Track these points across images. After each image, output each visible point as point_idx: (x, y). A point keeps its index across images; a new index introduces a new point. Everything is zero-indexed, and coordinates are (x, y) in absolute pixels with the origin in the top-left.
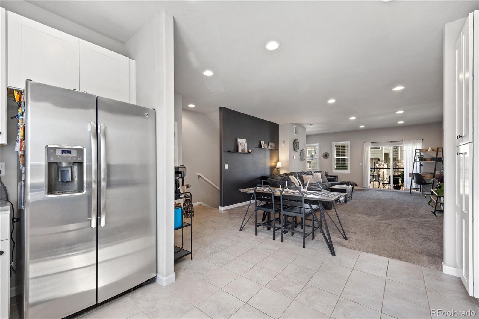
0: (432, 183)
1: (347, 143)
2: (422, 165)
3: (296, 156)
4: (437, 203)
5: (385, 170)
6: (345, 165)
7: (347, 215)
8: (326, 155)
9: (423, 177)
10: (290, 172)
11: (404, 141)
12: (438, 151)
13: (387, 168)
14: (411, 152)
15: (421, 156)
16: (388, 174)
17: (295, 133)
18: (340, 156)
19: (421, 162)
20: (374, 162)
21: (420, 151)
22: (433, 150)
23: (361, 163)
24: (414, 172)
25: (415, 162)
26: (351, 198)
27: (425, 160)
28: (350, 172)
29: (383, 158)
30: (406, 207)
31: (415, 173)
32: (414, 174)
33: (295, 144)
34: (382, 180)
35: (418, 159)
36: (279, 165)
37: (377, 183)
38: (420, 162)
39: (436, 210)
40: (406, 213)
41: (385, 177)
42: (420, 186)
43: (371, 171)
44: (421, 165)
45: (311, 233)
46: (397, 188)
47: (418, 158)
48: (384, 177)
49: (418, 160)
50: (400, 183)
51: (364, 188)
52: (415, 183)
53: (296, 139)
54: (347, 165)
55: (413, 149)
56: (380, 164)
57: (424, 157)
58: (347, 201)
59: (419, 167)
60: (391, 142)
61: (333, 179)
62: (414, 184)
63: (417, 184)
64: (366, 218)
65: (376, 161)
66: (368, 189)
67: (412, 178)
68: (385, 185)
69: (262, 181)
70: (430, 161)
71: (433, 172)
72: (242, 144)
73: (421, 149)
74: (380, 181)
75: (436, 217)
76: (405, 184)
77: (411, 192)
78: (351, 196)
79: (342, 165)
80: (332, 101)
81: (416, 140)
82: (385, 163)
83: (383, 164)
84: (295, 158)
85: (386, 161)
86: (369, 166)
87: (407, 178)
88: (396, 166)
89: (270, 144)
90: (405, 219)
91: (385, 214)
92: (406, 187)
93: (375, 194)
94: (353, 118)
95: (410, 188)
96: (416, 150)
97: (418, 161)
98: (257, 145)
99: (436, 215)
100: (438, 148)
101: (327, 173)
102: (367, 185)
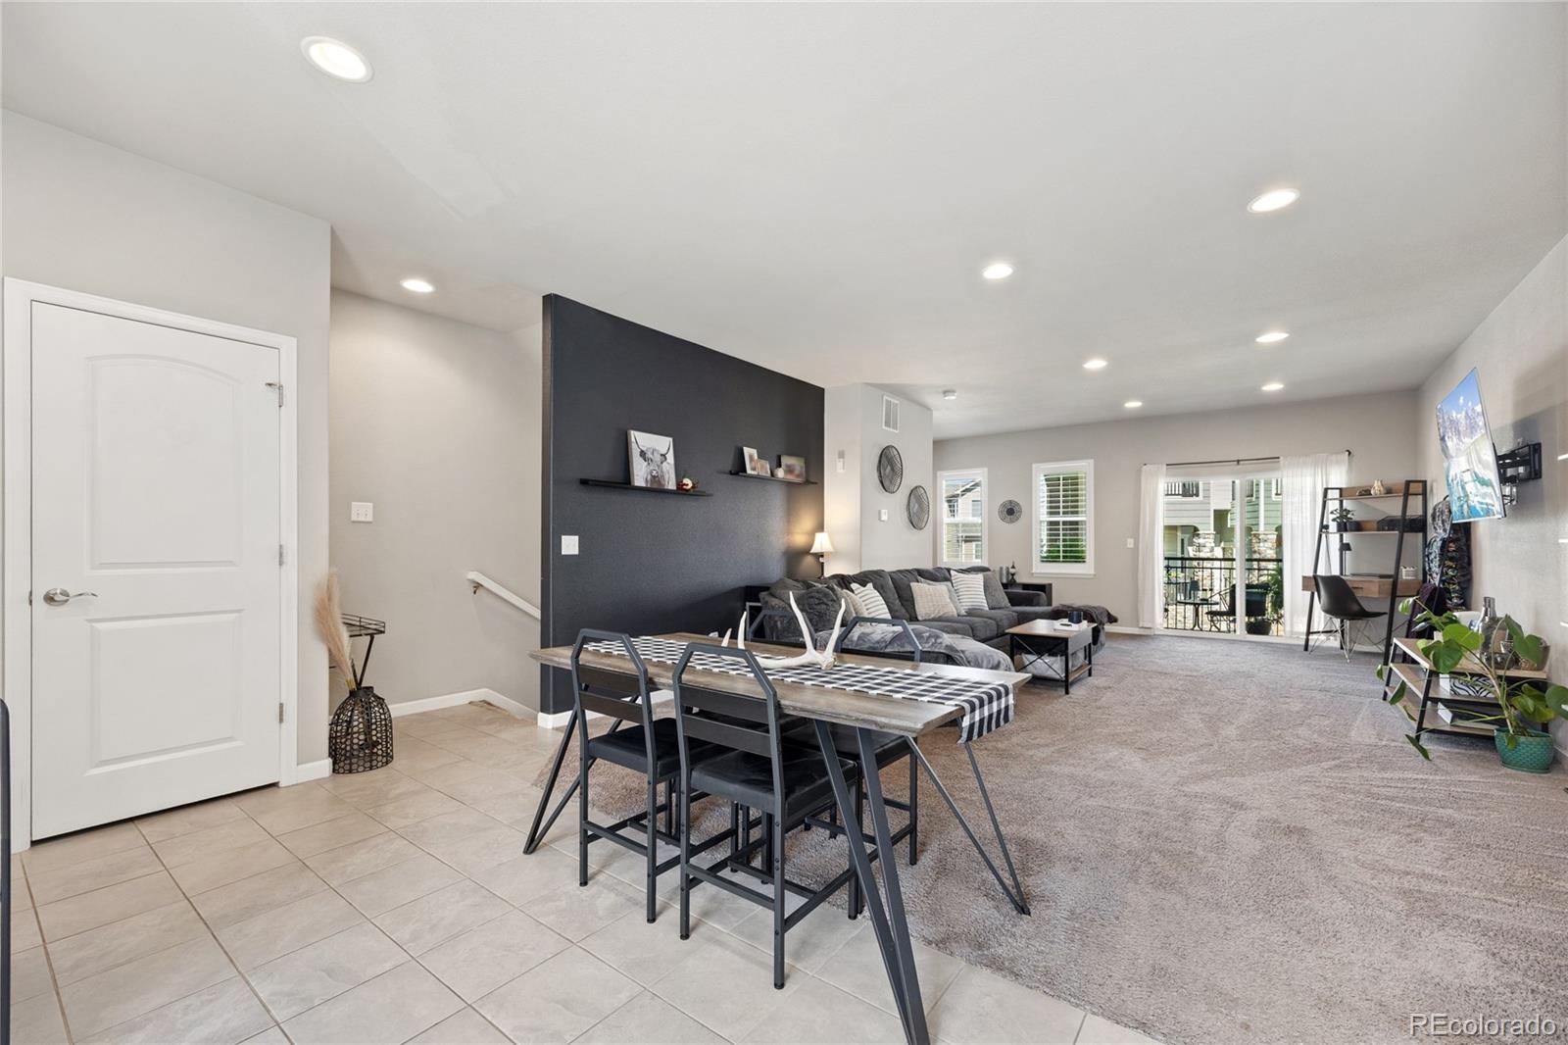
0: (1385, 613)
1: (1082, 466)
2: (1348, 545)
3: (892, 507)
4: (1426, 698)
5: (1217, 564)
6: (1077, 546)
7: (1059, 751)
8: (1011, 511)
9: (1354, 591)
10: (863, 570)
11: (1285, 457)
12: (1407, 494)
13: (1221, 557)
14: (1308, 498)
15: (1345, 513)
16: (1226, 579)
17: (887, 424)
18: (1059, 513)
19: (1344, 535)
20: (1182, 540)
21: (1341, 496)
22: (1389, 491)
23: (1131, 537)
24: (1321, 572)
25: (1324, 535)
26: (1090, 670)
27: (1358, 527)
28: (1092, 572)
29: (1207, 527)
30: (1297, 709)
31: (1323, 574)
32: (1321, 577)
33: (888, 466)
34: (1205, 601)
35: (1335, 523)
36: (821, 543)
37: (1190, 608)
38: (1341, 536)
39: (1420, 728)
40: (1301, 742)
41: (1216, 589)
42: (1342, 621)
43: (1168, 568)
44: (1345, 547)
45: (905, 835)
46: (1258, 628)
47: (1334, 520)
48: (1211, 590)
49: (1333, 526)
50: (1270, 610)
51: (1142, 628)
52: (1323, 613)
53: (887, 447)
54: (1085, 546)
55: (1315, 487)
56: (1199, 546)
57: (1355, 517)
58: (1073, 683)
59: (1338, 553)
60: (1238, 461)
61: (1028, 596)
62: (1320, 617)
63: (1329, 616)
64: (1137, 764)
65: (1186, 537)
66: (1157, 633)
67: (1313, 594)
68: (1215, 618)
69: (748, 604)
70: (1378, 530)
71: (1392, 572)
72: (649, 455)
73: (1344, 486)
74: (1199, 604)
75: (1426, 762)
76: (1287, 619)
77: (1311, 643)
78: (1090, 663)
79: (1064, 546)
80: (998, 271)
81: (1325, 455)
82: (1218, 542)
83: (1208, 545)
84: (884, 517)
85: (1218, 536)
86: (1160, 549)
87: (1295, 596)
88: (1251, 551)
89: (786, 460)
90: (1299, 772)
91: (1216, 747)
92: (1292, 625)
93: (1181, 654)
94: (1095, 364)
95: (1305, 630)
96: (1326, 490)
97: (1335, 531)
98: (729, 463)
99: (1425, 753)
100: (1408, 483)
101: (1013, 575)
102: (1153, 620)
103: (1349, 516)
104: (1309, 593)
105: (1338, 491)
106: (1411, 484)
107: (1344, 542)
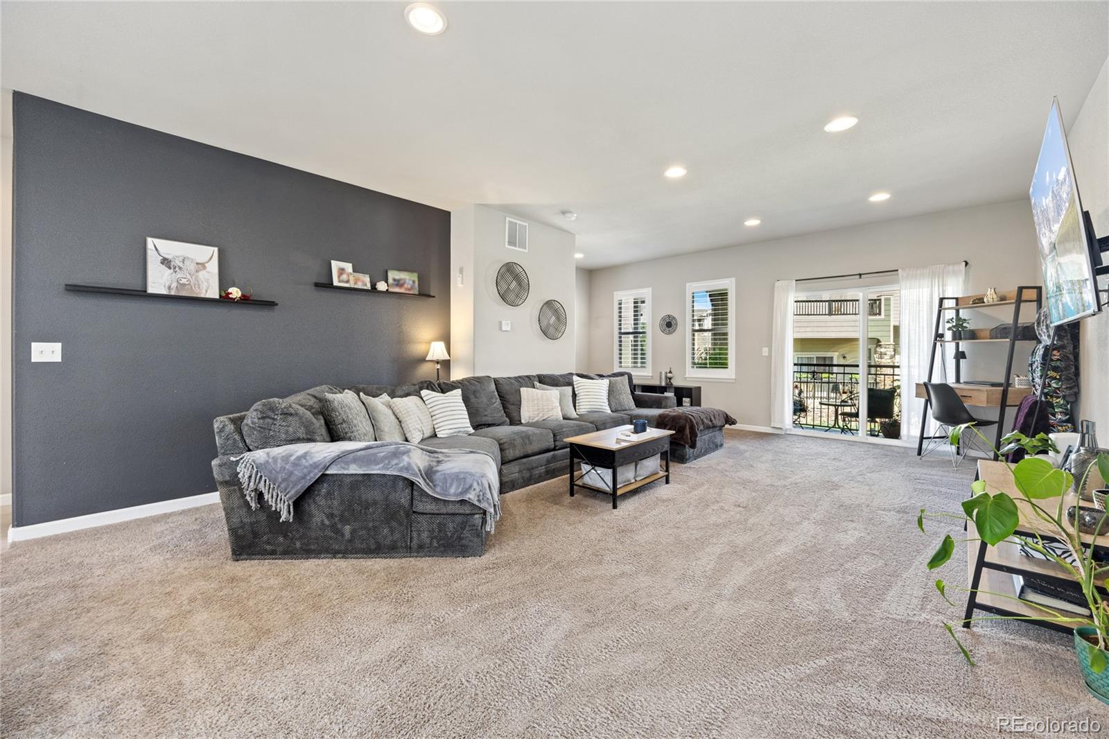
1: (726, 283)
2: (963, 352)
3: (517, 319)
6: (722, 354)
8: (669, 324)
9: (963, 399)
11: (903, 269)
12: (1019, 302)
14: (925, 308)
15: (960, 322)
17: (512, 243)
19: (960, 344)
21: (957, 304)
22: (1002, 299)
23: (766, 347)
24: (936, 380)
25: (938, 344)
27: (973, 335)
28: (734, 377)
31: (937, 382)
32: (935, 386)
33: (513, 282)
34: (844, 403)
35: (950, 332)
38: (957, 344)
42: (953, 427)
44: (960, 356)
47: (949, 329)
49: (948, 335)
51: (773, 427)
52: (935, 420)
53: (509, 263)
54: (728, 354)
55: (931, 297)
57: (970, 326)
59: (954, 361)
60: (860, 275)
62: (933, 423)
63: (941, 423)
66: (787, 432)
67: (927, 402)
70: (991, 339)
71: (1002, 380)
72: (178, 264)
73: (960, 296)
74: (838, 406)
76: (904, 423)
77: (924, 448)
79: (711, 354)
81: (943, 266)
84: (506, 328)
86: (790, 357)
87: (910, 402)
89: (394, 275)
92: (908, 430)
94: (676, 172)
95: (919, 435)
96: (941, 300)
97: (950, 339)
100: (1021, 289)
101: (670, 379)
102: (782, 420)
103: (964, 325)
104: (923, 401)
105: (954, 300)
106: (1024, 290)
107: (960, 350)
